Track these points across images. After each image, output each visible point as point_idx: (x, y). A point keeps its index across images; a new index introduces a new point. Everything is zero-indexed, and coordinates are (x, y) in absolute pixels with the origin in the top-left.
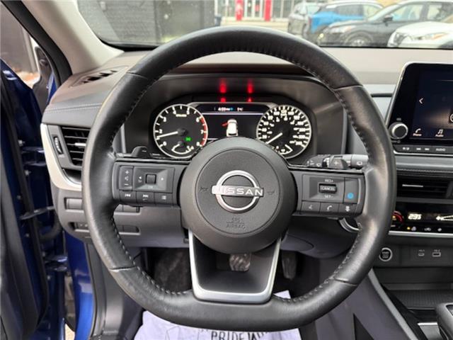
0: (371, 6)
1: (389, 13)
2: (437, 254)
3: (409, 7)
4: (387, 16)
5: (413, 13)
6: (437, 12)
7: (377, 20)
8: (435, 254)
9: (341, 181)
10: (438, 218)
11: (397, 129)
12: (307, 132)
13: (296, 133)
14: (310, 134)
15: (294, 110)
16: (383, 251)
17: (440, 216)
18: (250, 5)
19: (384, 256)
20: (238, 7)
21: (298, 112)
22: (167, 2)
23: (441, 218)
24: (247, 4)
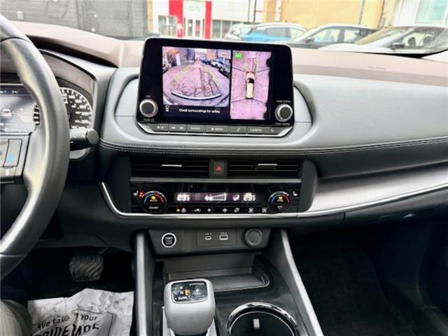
0: (295, 29)
1: (311, 36)
2: (224, 237)
3: (330, 30)
4: (310, 38)
5: (333, 37)
6: (355, 36)
7: (301, 41)
8: (222, 237)
9: (5, 143)
10: (207, 198)
11: (144, 105)
12: (90, 115)
13: (78, 117)
14: (93, 118)
15: (75, 93)
16: (166, 236)
17: (209, 196)
18: (190, 25)
19: (168, 242)
20: (179, 27)
21: (79, 95)
22: (93, 14)
23: (209, 198)
24: (187, 25)
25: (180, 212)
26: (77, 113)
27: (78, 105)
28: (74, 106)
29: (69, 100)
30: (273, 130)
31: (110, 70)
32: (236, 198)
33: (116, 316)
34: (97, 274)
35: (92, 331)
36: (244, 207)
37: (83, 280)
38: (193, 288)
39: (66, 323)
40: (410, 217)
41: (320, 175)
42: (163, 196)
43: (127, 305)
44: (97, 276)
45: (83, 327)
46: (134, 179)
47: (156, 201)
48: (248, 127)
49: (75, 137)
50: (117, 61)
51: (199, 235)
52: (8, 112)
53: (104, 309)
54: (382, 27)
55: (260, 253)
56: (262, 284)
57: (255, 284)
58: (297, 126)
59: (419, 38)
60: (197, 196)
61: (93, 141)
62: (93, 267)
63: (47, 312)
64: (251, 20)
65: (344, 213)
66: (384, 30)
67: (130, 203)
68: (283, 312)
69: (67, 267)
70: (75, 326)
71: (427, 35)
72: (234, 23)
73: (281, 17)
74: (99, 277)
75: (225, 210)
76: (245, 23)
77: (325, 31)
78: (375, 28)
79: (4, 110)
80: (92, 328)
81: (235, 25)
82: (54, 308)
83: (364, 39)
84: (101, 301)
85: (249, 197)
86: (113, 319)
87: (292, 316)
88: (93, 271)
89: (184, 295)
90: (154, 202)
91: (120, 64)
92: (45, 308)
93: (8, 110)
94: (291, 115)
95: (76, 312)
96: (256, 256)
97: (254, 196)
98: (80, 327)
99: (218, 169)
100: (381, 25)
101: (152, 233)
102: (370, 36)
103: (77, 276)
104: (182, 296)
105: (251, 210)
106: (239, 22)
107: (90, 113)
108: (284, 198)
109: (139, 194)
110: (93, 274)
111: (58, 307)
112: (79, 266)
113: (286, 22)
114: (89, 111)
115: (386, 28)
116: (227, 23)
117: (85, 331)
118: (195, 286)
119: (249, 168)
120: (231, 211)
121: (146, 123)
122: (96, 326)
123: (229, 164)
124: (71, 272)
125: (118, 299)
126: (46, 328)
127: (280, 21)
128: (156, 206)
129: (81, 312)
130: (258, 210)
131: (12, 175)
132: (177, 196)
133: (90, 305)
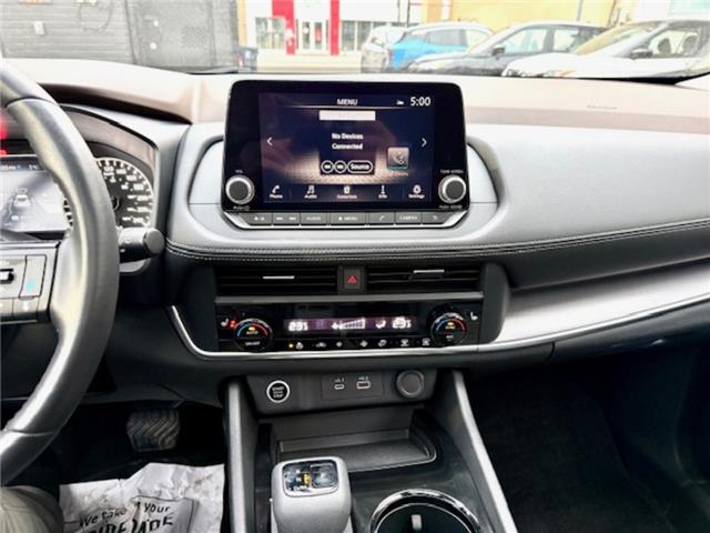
0: (474, 31)
1: (501, 42)
2: (364, 384)
3: (530, 31)
4: (497, 46)
5: (535, 43)
6: (572, 40)
7: (484, 52)
8: (361, 385)
9: (20, 261)
10: (335, 326)
11: (232, 186)
12: (150, 201)
13: (132, 203)
14: (155, 204)
15: (126, 166)
16: (274, 386)
17: (338, 323)
18: (306, 31)
19: (277, 393)
20: (289, 34)
21: (132, 169)
22: (152, 21)
23: (339, 326)
24: (302, 31)
25: (295, 349)
26: (130, 197)
27: (131, 184)
28: (125, 187)
29: (117, 176)
30: (435, 218)
31: (180, 129)
32: (381, 324)
33: (198, 503)
34: (170, 438)
35: (163, 528)
36: (394, 338)
37: (150, 450)
38: (315, 473)
39: (122, 519)
40: (660, 344)
41: (512, 284)
42: (266, 326)
43: (215, 485)
44: (170, 443)
45: (148, 523)
46: (221, 300)
47: (257, 332)
48: (397, 214)
49: (127, 242)
50: (189, 113)
51: (325, 383)
52: (23, 200)
53: (179, 494)
54: (615, 23)
55: (422, 406)
56: (424, 457)
57: (414, 459)
58: (474, 208)
59: (676, 39)
60: (320, 324)
61: (156, 248)
62: (163, 429)
63: (94, 502)
64: (403, 20)
65: (552, 343)
66: (618, 27)
67: (216, 336)
68: (458, 504)
69: (124, 429)
70: (135, 522)
71: (690, 34)
72: (377, 24)
73: (451, 13)
74: (174, 443)
75: (364, 344)
76: (394, 24)
77: (524, 33)
78: (604, 25)
79: (19, 196)
80: (161, 523)
81: (378, 29)
82: (104, 496)
83: (586, 45)
84: (174, 482)
85: (401, 323)
86: (193, 509)
87: (472, 511)
88: (164, 435)
89: (302, 483)
90: (253, 335)
91: (194, 118)
92: (90, 496)
93: (24, 196)
94: (464, 193)
95: (137, 500)
96: (415, 411)
97: (409, 321)
98: (144, 524)
99: (350, 281)
100: (614, 19)
101: (252, 381)
102: (596, 39)
103: (139, 444)
104: (299, 484)
105: (405, 342)
106: (383, 24)
107: (150, 197)
108: (456, 324)
109: (229, 323)
110: (164, 440)
111: (109, 493)
112: (142, 428)
113: (459, 20)
114: (148, 194)
115: (622, 24)
116: (364, 25)
117: (151, 529)
118: (318, 468)
119: (401, 277)
120: (373, 345)
121: (236, 213)
122: (168, 521)
123: (368, 272)
124: (131, 436)
125: (201, 477)
126: (91, 525)
127: (450, 19)
128: (257, 340)
129: (144, 500)
130: (415, 343)
131: (34, 309)
132: (288, 325)
133: (157, 489)
